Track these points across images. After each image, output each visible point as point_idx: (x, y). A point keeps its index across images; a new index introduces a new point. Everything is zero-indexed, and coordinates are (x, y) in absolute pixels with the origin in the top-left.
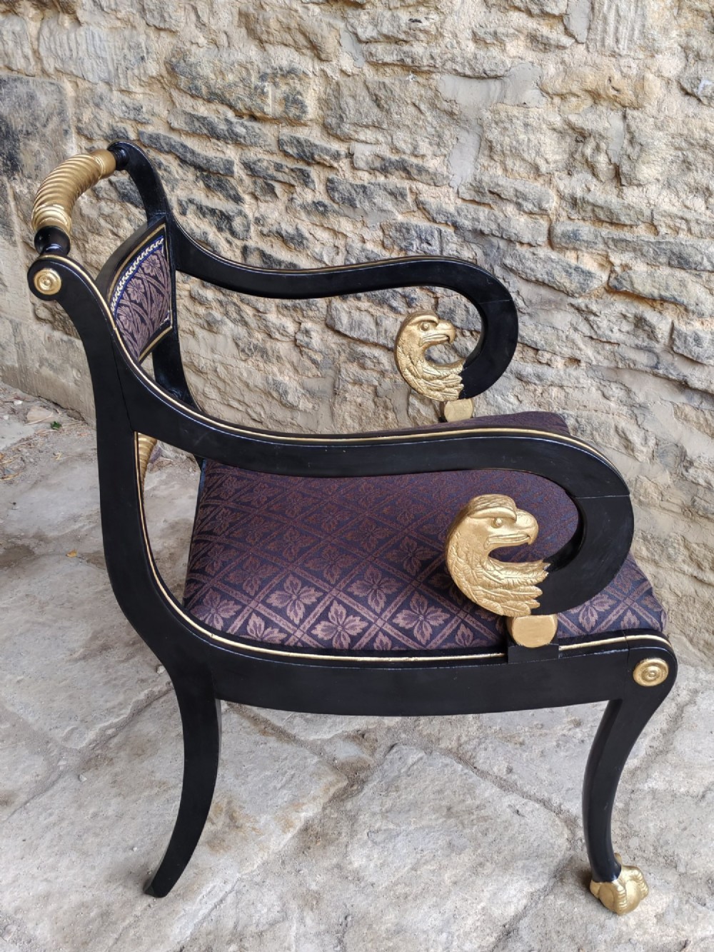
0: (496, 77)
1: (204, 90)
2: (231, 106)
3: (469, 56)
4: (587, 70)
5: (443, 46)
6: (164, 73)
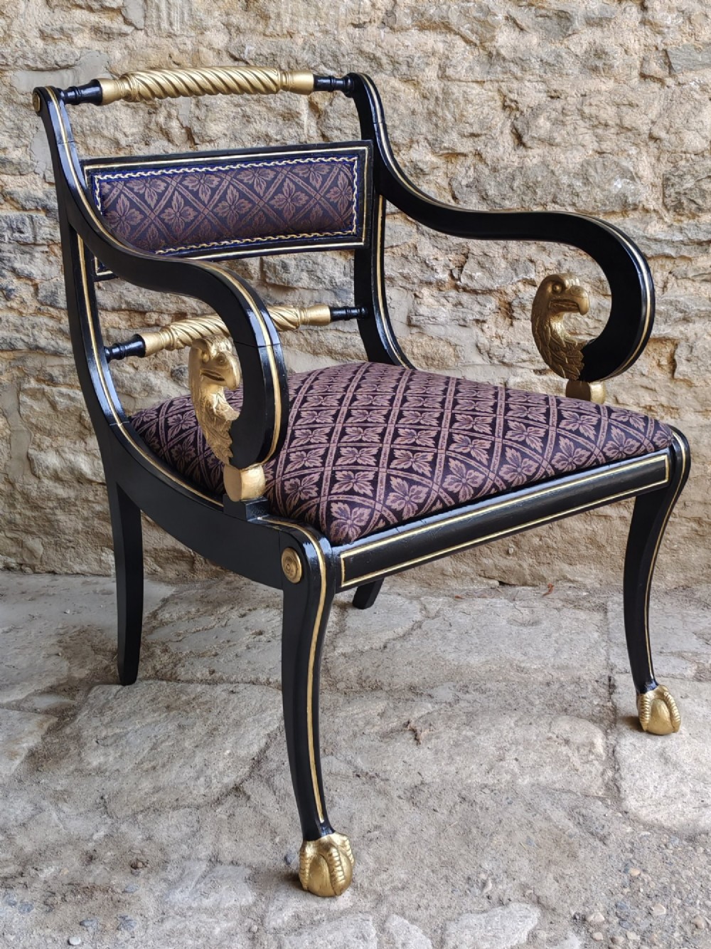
0: (67, 67)
3: (40, 51)
4: (150, 51)
5: (12, 45)
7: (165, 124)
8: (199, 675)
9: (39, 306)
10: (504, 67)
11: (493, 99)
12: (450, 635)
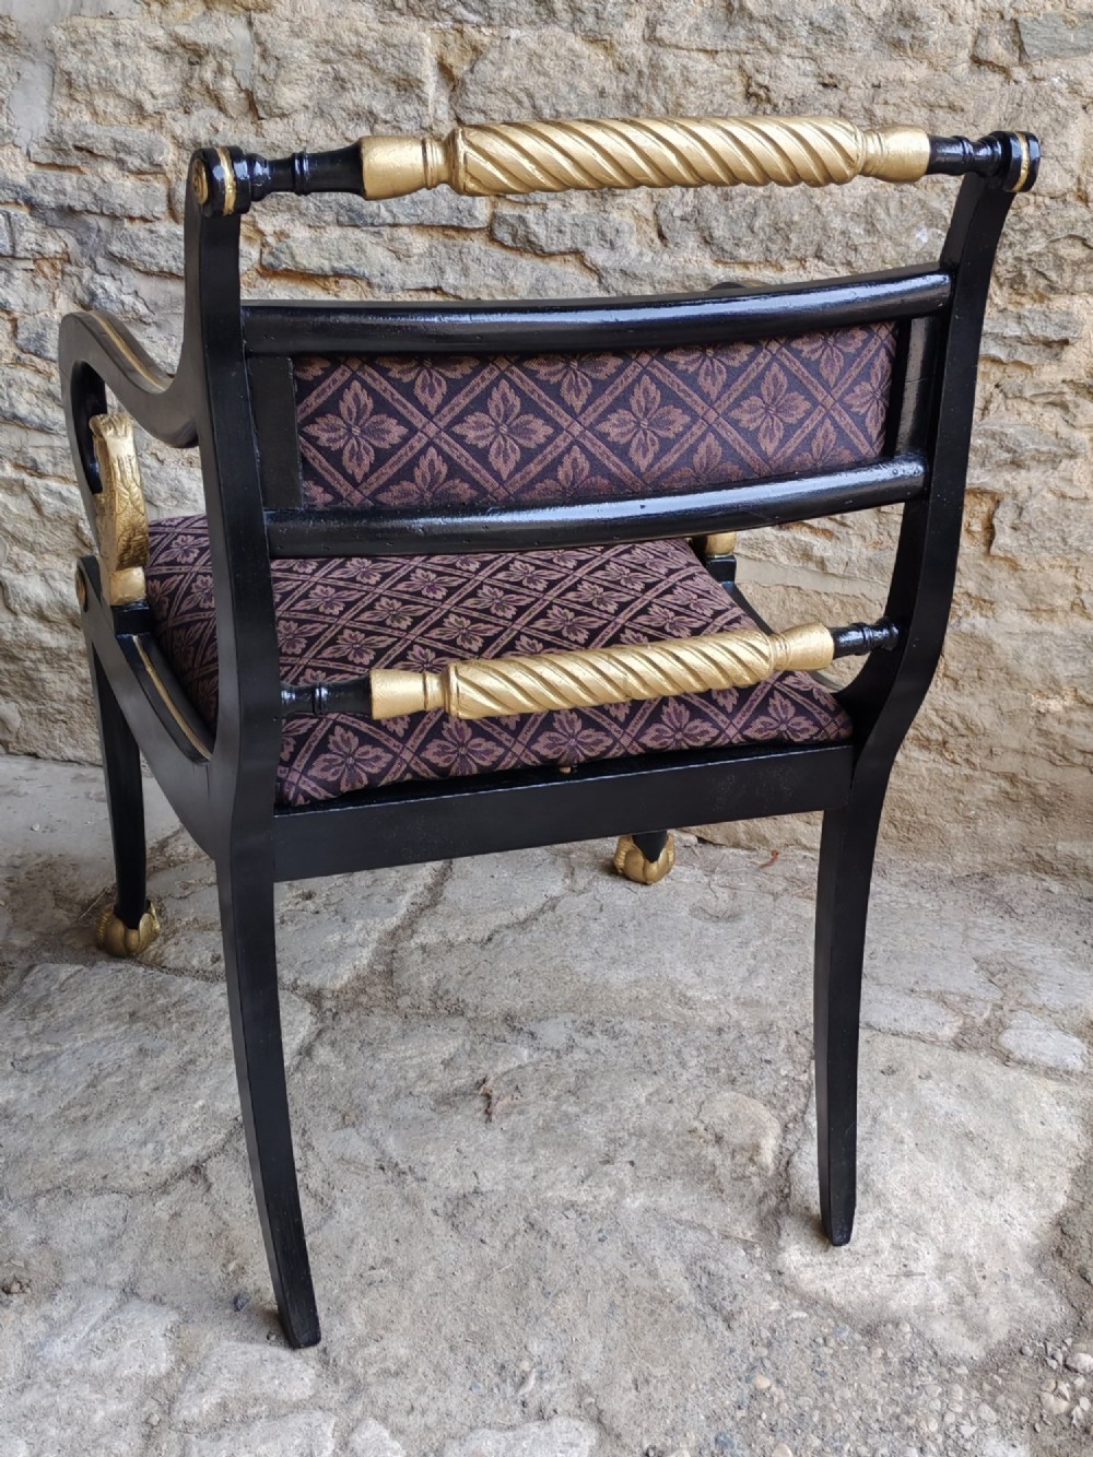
7: (215, 82)
8: (195, 962)
9: (18, 352)
10: (750, 31)
11: (730, 80)
12: (595, 928)
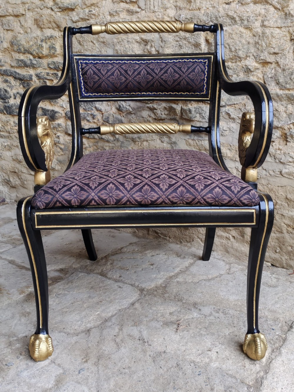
1: (22, 49)
2: (31, 54)
3: (109, 21)
5: (100, 18)
6: (9, 46)
7: (150, 49)
9: (103, 122)
10: (292, 20)
11: (286, 36)
